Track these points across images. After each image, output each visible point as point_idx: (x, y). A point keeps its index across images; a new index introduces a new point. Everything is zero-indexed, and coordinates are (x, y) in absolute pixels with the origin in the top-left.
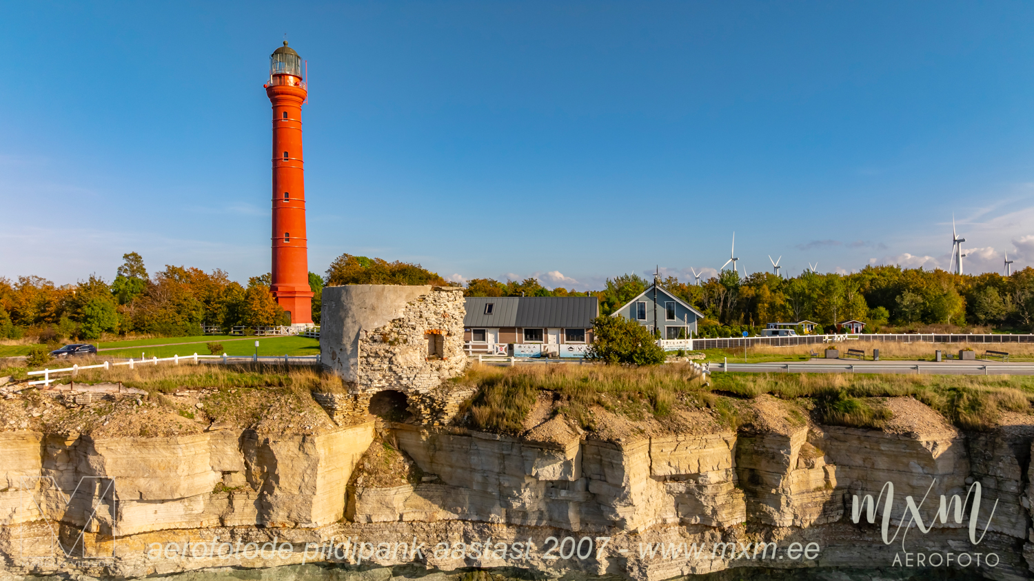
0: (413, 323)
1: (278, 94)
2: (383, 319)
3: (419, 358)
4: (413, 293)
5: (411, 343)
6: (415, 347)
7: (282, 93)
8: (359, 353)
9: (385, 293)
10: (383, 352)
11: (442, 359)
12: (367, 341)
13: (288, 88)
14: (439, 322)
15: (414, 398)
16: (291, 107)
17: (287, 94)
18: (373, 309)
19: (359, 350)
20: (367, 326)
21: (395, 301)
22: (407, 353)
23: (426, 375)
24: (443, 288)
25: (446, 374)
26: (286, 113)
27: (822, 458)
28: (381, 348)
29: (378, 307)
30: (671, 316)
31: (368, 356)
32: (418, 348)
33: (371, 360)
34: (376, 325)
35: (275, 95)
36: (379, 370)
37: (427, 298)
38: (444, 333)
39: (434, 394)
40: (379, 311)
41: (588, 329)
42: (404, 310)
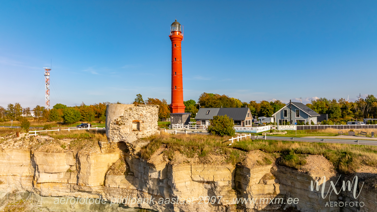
0: (127, 118)
1: (173, 38)
2: (117, 116)
3: (128, 130)
4: (127, 107)
5: (126, 125)
6: (127, 126)
7: (174, 38)
8: (110, 128)
9: (117, 107)
10: (117, 128)
11: (139, 131)
12: (113, 124)
14: (138, 117)
15: (128, 144)
16: (177, 42)
17: (176, 38)
18: (114, 112)
19: (110, 127)
20: (112, 119)
21: (120, 110)
22: (124, 128)
23: (131, 137)
24: (140, 105)
25: (140, 136)
26: (175, 45)
27: (274, 180)
28: (116, 126)
29: (115, 112)
31: (113, 129)
32: (128, 127)
33: (114, 130)
34: (115, 118)
35: (172, 38)
36: (116, 134)
37: (132, 109)
38: (140, 122)
39: (133, 143)
40: (115, 113)
41: (242, 121)
42: (124, 113)
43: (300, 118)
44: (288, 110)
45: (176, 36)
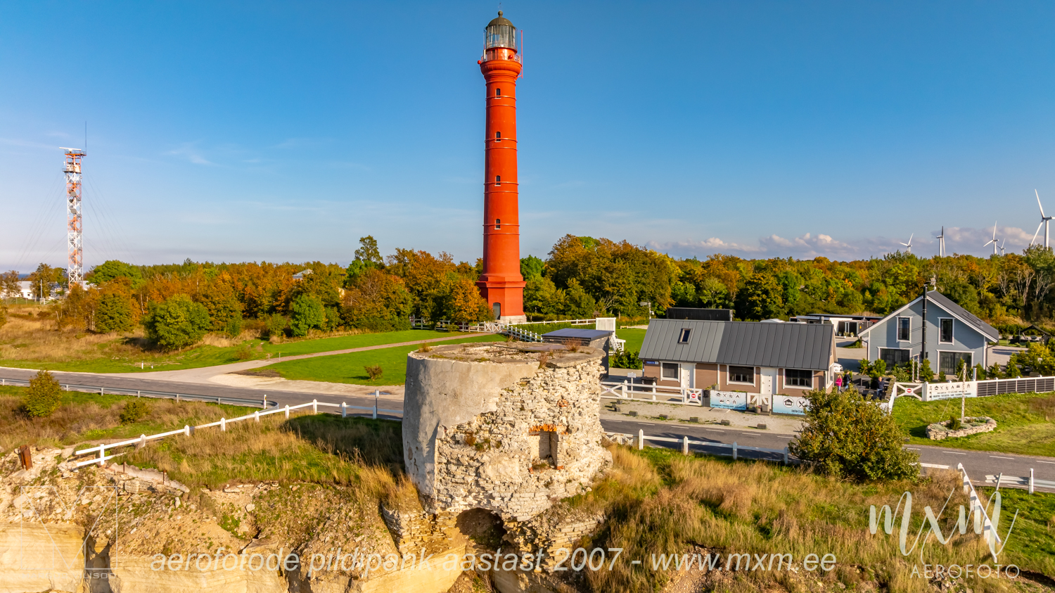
0: (512, 419)
1: (491, 70)
2: (467, 412)
3: (517, 469)
4: (510, 375)
5: (507, 447)
6: (512, 455)
7: (495, 69)
8: (436, 459)
9: (471, 374)
10: (467, 459)
11: (556, 468)
12: (447, 442)
13: (503, 62)
14: (552, 414)
15: (511, 525)
16: (504, 82)
17: (500, 69)
18: (455, 396)
19: (437, 454)
20: (446, 421)
21: (484, 386)
22: (500, 462)
23: (527, 495)
24: (558, 365)
25: (560, 492)
26: (498, 90)
28: (465, 453)
29: (461, 394)
30: (947, 336)
31: (448, 462)
32: (517, 456)
33: (453, 468)
34: (459, 420)
35: (488, 70)
36: (462, 484)
37: (532, 382)
38: (560, 430)
39: (537, 524)
40: (462, 400)
41: (816, 372)
42: (497, 399)
43: (956, 346)
44: (915, 321)
45: (501, 62)
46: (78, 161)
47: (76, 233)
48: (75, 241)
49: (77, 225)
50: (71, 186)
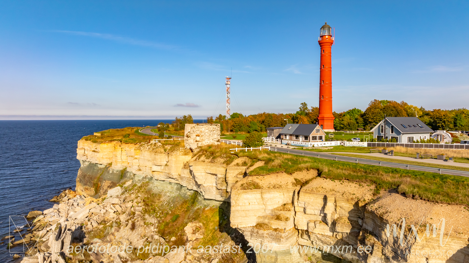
0: (192, 133)
4: (192, 126)
11: (200, 142)
13: (326, 40)
14: (199, 133)
16: (326, 48)
22: (190, 139)
23: (194, 145)
25: (199, 145)
28: (187, 138)
29: (187, 129)
30: (392, 132)
33: (186, 141)
34: (186, 133)
35: (320, 43)
36: (188, 143)
37: (195, 127)
38: (201, 136)
41: (309, 136)
42: (190, 130)
43: (394, 135)
44: (384, 126)
46: (229, 80)
47: (228, 104)
48: (228, 107)
49: (229, 101)
50: (227, 89)
